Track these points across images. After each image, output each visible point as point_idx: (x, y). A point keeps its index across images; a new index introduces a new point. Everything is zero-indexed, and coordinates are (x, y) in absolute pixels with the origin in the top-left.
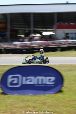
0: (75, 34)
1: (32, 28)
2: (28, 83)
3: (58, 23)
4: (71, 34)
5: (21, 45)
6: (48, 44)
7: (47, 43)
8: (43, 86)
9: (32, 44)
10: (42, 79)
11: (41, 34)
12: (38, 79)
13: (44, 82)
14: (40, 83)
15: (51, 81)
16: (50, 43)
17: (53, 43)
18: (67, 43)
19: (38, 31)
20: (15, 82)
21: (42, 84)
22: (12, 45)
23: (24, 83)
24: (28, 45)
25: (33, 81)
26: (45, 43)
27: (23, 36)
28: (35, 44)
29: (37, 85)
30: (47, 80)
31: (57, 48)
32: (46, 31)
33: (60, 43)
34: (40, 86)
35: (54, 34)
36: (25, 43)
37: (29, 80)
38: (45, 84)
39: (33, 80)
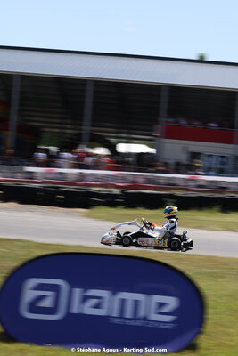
0: (220, 159)
1: (87, 128)
2: (88, 309)
3: (170, 120)
4: (206, 158)
5: (49, 176)
6: (134, 182)
7: (131, 178)
8: (138, 323)
9: (82, 177)
10: (137, 303)
11: (112, 148)
12: (123, 301)
13: (142, 313)
14: (128, 314)
15: (165, 310)
16: (141, 181)
17: (149, 180)
18: (192, 184)
19: (103, 137)
20: (47, 303)
21: (135, 318)
22: (19, 175)
23: (75, 310)
24: (70, 178)
25: (106, 305)
26: (124, 179)
27: (54, 149)
28: (91, 178)
29: (117, 321)
30: (153, 307)
31: (165, 199)
32: (129, 141)
33: (172, 182)
34: (128, 322)
35: (153, 151)
36: (61, 173)
37: (94, 301)
38: (145, 319)
39: (106, 303)
